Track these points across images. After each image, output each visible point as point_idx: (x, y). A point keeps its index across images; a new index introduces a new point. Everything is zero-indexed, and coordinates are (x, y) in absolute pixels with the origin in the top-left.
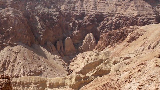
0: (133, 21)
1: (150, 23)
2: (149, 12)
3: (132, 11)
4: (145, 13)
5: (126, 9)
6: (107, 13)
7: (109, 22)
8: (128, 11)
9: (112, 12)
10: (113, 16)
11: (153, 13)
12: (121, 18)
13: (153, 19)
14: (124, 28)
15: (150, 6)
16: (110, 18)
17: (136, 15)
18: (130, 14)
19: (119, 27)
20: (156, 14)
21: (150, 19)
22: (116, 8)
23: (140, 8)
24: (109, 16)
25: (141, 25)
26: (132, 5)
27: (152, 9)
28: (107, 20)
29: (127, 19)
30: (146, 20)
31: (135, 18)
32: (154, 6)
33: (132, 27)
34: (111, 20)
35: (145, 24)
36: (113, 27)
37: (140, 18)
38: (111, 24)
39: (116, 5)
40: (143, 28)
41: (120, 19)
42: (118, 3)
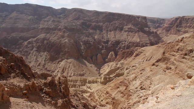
0: (137, 44)
1: (147, 46)
2: (146, 39)
3: (136, 39)
4: (143, 40)
5: (133, 37)
6: (122, 40)
7: (123, 45)
8: (134, 39)
9: (125, 39)
10: (125, 41)
11: (149, 40)
12: (130, 42)
13: (148, 43)
14: (132, 49)
15: (147, 36)
16: (124, 42)
17: (139, 41)
18: (136, 41)
19: (129, 48)
20: (150, 40)
21: (147, 43)
22: (127, 37)
23: (141, 37)
24: (123, 41)
25: (142, 47)
26: (136, 35)
27: (147, 38)
28: (122, 44)
29: (134, 43)
30: (144, 44)
31: (138, 43)
32: (148, 36)
33: (136, 48)
34: (125, 44)
35: (144, 46)
36: (125, 48)
37: (141, 43)
38: (125, 46)
39: (127, 35)
40: (143, 48)
41: (129, 44)
42: (128, 34)
